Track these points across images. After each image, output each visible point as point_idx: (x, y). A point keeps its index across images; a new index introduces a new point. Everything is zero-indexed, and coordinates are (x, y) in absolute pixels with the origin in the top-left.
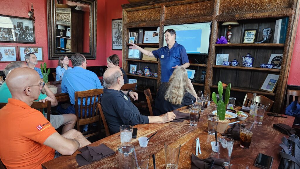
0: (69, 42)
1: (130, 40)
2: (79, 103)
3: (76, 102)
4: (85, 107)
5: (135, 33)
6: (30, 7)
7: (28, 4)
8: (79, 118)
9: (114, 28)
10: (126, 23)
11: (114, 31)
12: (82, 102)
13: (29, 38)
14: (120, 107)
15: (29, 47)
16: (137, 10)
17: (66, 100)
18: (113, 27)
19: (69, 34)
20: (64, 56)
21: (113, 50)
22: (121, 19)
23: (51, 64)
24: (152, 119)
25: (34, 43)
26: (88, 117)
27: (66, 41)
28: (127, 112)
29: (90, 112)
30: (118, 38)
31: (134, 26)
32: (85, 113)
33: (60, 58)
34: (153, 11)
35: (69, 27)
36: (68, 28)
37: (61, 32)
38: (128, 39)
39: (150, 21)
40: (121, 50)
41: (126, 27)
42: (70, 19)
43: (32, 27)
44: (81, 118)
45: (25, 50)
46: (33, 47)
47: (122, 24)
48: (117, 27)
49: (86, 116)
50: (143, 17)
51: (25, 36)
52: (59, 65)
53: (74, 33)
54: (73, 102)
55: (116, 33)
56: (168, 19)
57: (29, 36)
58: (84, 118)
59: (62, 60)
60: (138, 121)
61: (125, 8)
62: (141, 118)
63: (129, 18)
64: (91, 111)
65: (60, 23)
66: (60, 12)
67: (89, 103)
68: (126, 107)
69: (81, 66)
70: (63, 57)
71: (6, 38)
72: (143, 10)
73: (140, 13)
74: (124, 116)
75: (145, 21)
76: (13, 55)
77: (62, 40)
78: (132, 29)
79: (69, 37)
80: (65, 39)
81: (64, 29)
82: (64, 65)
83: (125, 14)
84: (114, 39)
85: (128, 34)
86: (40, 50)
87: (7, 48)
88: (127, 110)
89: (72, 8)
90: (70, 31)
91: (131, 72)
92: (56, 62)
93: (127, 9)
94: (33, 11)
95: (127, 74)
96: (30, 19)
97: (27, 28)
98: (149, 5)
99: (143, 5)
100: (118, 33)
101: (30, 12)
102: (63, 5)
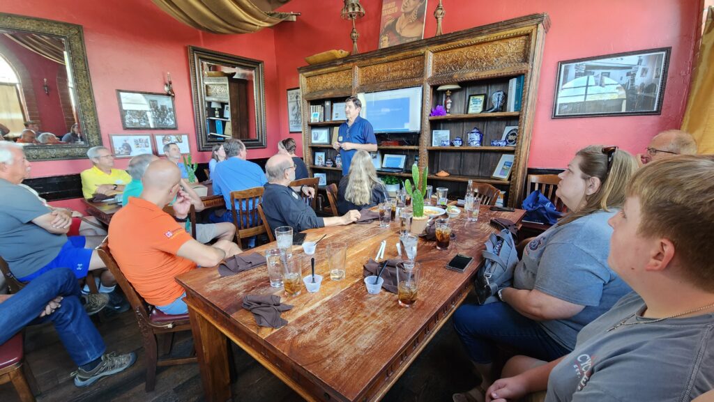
0: (229, 125)
1: (312, 118)
2: (237, 207)
3: (233, 207)
4: (245, 213)
5: (319, 107)
6: (166, 77)
7: (164, 74)
8: (239, 228)
9: (291, 102)
10: (305, 93)
11: (291, 106)
12: (241, 205)
13: (168, 122)
14: (284, 207)
15: (169, 135)
16: (320, 75)
17: (221, 204)
18: (289, 100)
19: (227, 114)
20: (220, 145)
21: (291, 133)
22: (298, 88)
23: (203, 157)
24: (327, 221)
25: (175, 129)
26: (251, 226)
27: (224, 123)
29: (253, 220)
30: (297, 115)
31: (316, 97)
32: (247, 221)
34: (342, 74)
35: (227, 104)
36: (226, 106)
37: (216, 112)
38: (310, 115)
39: (339, 88)
40: (301, 132)
41: (306, 99)
42: (228, 93)
43: (171, 107)
44: (242, 228)
45: (164, 140)
46: (174, 135)
47: (301, 96)
48: (295, 99)
49: (248, 225)
50: (329, 84)
51: (163, 120)
52: (213, 157)
53: (235, 112)
54: (229, 207)
55: (294, 109)
56: (363, 85)
57: (168, 119)
58: (246, 227)
59: (217, 150)
61: (303, 72)
62: (312, 220)
63: (310, 86)
64: (256, 218)
65: (214, 99)
66: (213, 83)
67: (251, 208)
69: (238, 157)
71: (136, 123)
72: (328, 73)
73: (325, 77)
74: (291, 219)
75: (332, 89)
76: (148, 147)
77: (219, 125)
78: (314, 102)
79: (227, 118)
80: (223, 121)
81: (220, 107)
82: (219, 158)
83: (302, 80)
84: (291, 118)
85: (309, 109)
86: (185, 138)
87: (137, 138)
89: (230, 76)
90: (229, 109)
91: (316, 163)
92: (208, 154)
93: (305, 74)
94: (170, 83)
96: (168, 95)
97: (163, 108)
98: (336, 65)
99: (327, 67)
100: (296, 107)
101: (167, 85)
102: (217, 72)
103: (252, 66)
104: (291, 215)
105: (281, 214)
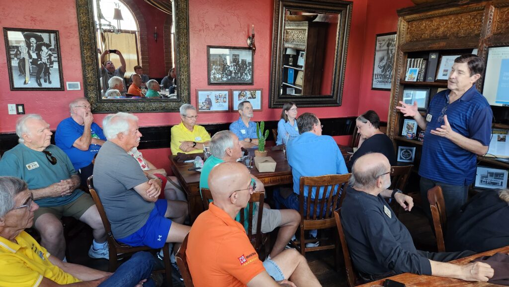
0: (301, 75)
1: (408, 75)
2: (306, 194)
3: (302, 193)
4: (314, 202)
5: (420, 61)
6: (251, 30)
7: (249, 26)
8: (304, 217)
9: (378, 51)
10: (403, 41)
11: (378, 55)
12: (310, 193)
13: (245, 77)
15: (245, 90)
16: (429, 18)
18: (377, 48)
19: (301, 62)
21: (373, 89)
22: (395, 33)
23: (272, 114)
24: (439, 268)
25: (252, 84)
26: (319, 218)
27: (296, 72)
28: (387, 244)
29: (321, 210)
30: (385, 68)
31: (417, 48)
32: (315, 211)
33: (285, 107)
34: (465, 18)
35: (304, 51)
36: (301, 52)
37: (291, 59)
38: (405, 72)
39: (457, 37)
40: (389, 90)
41: (402, 50)
42: (306, 39)
43: (250, 61)
44: (308, 218)
45: (240, 95)
46: (250, 90)
48: (385, 47)
49: (315, 216)
50: (442, 30)
51: (242, 75)
52: (282, 117)
53: (310, 60)
54: (296, 190)
55: (382, 59)
56: (500, 33)
57: (246, 74)
58: (312, 218)
59: (288, 109)
60: (408, 266)
61: (403, 16)
62: (414, 261)
63: (411, 33)
64: (325, 209)
65: (290, 46)
66: (292, 27)
67: (321, 196)
68: (387, 233)
69: (312, 132)
70: (289, 105)
71: (219, 78)
72: (441, 16)
73: (436, 22)
75: (444, 37)
76: (225, 102)
77: (291, 73)
78: (412, 54)
79: (301, 67)
80: (295, 70)
81: (295, 54)
82: (289, 118)
83: (402, 25)
84: (377, 70)
85: (405, 64)
86: (258, 93)
87: (218, 93)
88: (387, 241)
89: (310, 19)
90: (304, 56)
91: (404, 133)
92: (279, 111)
93: (407, 17)
94: (253, 36)
95: (397, 137)
96: (249, 48)
97: (244, 62)
98: (457, 6)
99: (443, 8)
100: (386, 58)
101: (250, 38)
102: (297, 16)
103: (338, 8)
104: (382, 245)
105: (367, 239)
